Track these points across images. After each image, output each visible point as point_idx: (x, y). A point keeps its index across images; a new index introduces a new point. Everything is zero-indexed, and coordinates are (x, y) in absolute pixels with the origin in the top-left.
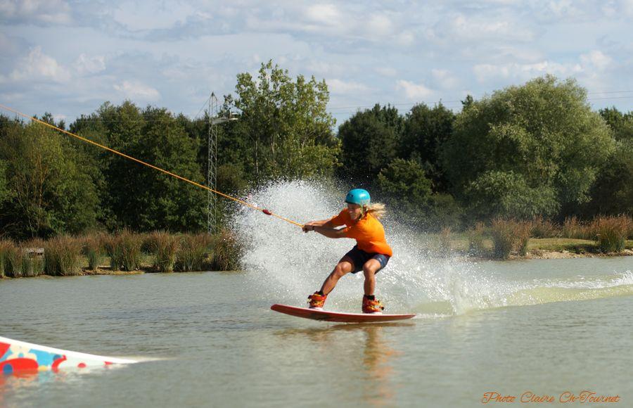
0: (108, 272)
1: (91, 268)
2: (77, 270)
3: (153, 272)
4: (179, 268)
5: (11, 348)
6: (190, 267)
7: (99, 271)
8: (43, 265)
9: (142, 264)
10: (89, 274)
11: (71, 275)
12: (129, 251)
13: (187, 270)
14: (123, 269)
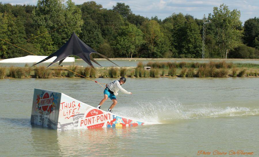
0: (167, 76)
1: (162, 75)
2: (159, 76)
3: (180, 77)
4: (187, 76)
5: (132, 121)
6: (190, 76)
7: (165, 76)
8: (149, 74)
9: (177, 74)
10: (162, 77)
11: (157, 77)
12: (173, 71)
13: (189, 77)
14: (171, 76)
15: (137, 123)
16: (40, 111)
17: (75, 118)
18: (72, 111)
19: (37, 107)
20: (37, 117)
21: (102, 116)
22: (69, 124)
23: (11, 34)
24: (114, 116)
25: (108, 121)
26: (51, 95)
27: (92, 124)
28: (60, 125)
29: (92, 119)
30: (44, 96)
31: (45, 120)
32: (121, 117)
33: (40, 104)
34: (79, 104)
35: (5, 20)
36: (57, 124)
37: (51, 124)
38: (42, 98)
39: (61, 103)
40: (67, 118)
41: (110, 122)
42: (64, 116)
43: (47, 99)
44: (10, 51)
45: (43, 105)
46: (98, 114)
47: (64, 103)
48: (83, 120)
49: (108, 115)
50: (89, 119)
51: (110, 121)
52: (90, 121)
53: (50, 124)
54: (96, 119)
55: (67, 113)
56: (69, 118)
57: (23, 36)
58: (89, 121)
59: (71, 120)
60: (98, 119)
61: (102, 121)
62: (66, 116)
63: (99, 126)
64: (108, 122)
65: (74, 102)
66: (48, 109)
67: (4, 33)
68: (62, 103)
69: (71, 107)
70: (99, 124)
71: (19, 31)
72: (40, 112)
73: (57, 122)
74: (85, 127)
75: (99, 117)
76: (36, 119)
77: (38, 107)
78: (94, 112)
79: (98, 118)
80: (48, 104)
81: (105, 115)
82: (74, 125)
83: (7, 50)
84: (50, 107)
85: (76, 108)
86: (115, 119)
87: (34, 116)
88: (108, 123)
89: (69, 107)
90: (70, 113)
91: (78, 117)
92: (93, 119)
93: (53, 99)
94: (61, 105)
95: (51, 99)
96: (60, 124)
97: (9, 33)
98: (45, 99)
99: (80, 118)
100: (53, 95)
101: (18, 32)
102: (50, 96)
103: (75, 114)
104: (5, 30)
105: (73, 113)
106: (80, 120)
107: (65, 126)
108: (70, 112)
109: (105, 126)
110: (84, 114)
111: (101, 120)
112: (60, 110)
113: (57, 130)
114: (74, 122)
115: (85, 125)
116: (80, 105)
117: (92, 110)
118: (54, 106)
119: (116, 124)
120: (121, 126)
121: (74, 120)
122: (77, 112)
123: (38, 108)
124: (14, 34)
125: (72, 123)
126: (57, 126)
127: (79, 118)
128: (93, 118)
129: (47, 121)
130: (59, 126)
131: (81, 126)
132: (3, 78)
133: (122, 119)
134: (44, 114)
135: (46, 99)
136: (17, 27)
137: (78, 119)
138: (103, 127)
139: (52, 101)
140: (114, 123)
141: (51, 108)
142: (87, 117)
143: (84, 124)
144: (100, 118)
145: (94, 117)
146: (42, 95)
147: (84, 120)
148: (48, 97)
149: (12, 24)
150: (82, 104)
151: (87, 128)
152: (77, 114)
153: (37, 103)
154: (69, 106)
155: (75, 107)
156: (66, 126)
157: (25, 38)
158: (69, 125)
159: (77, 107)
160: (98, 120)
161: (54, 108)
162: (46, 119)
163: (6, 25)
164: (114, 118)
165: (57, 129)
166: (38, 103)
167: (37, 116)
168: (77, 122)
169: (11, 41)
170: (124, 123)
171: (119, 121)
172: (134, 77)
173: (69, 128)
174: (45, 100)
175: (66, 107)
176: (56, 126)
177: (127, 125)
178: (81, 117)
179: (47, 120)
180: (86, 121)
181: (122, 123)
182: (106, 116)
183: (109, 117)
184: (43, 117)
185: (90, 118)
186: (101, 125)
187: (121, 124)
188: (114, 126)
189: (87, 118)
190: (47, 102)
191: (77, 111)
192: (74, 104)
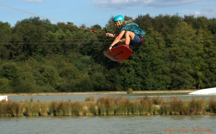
23: (208, 57)
35: (200, 38)
44: (207, 80)
67: (198, 55)
83: (203, 77)
97: (205, 55)
104: (199, 52)
124: (212, 56)
132: (200, 114)
149: (209, 43)
163: (202, 45)
169: (208, 66)
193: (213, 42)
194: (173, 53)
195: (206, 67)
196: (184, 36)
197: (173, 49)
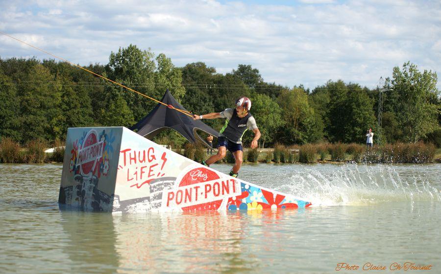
0: (330, 162)
1: (321, 160)
2: (315, 161)
5: (285, 198)
7: (325, 161)
8: (298, 157)
9: (346, 159)
10: (321, 163)
11: (311, 163)
12: (340, 152)
14: (337, 161)
15: (296, 203)
16: (76, 175)
17: (154, 187)
18: (146, 170)
19: (72, 168)
20: (72, 190)
21: (218, 183)
22: (141, 200)
23: (68, 108)
24: (243, 185)
25: (229, 196)
26: (101, 137)
27: (194, 203)
28: (120, 202)
29: (194, 191)
30: (87, 140)
31: (87, 194)
32: (259, 189)
33: (77, 159)
34: (164, 154)
35: (59, 85)
36: (113, 200)
37: (99, 202)
38: (81, 146)
39: (121, 150)
40: (136, 186)
41: (234, 199)
42: (128, 180)
43: (93, 146)
45: (84, 162)
46: (207, 180)
47: (130, 150)
48: (172, 193)
49: (231, 183)
50: (186, 190)
51: (234, 197)
52: (188, 195)
53: (97, 201)
54: (204, 191)
55: (136, 173)
56: (139, 185)
57: (88, 113)
58: (187, 193)
59: (145, 191)
60: (206, 192)
61: (218, 195)
62: (134, 182)
63: (210, 206)
64: (230, 199)
65: (151, 150)
66: (93, 169)
67: (56, 106)
68: (124, 151)
69: (144, 159)
70: (209, 204)
71: (82, 104)
72: (77, 178)
73: (113, 195)
74: (176, 209)
75: (210, 185)
76: (68, 195)
77: (74, 166)
78: (200, 175)
79: (208, 188)
80: (93, 156)
81: (223, 183)
82: (152, 202)
83: (61, 133)
84: (98, 162)
85: (157, 164)
86: (245, 193)
87: (65, 188)
88: (231, 202)
89: (141, 162)
90: (143, 174)
91: (162, 184)
92: (197, 190)
93: (105, 143)
94: (121, 155)
95: (101, 144)
96: (119, 199)
97: (64, 106)
98: (87, 148)
99: (165, 186)
100: (105, 136)
101: (79, 105)
102: (98, 138)
103: (155, 177)
104: (58, 103)
105: (149, 176)
106: (165, 192)
107: (131, 204)
108: (142, 172)
109: (223, 209)
110: (174, 179)
111: (214, 193)
112: (119, 167)
113: (113, 213)
114: (151, 195)
115: (178, 203)
116: (166, 157)
117: (195, 170)
118: (106, 159)
119: (249, 205)
120: (260, 207)
121: (152, 191)
122: (159, 174)
123: (74, 170)
124: (73, 108)
125: (148, 198)
126: (112, 204)
127: (163, 186)
128: (194, 188)
129: (91, 195)
130: (116, 204)
131: (168, 205)
132: (41, 163)
133: (261, 194)
134: (86, 180)
135: (90, 147)
136: (78, 97)
137: (162, 189)
138: (219, 210)
139: (102, 148)
140: (244, 200)
141: (100, 166)
142: (181, 184)
143: (173, 201)
144: (212, 189)
145: (199, 187)
146: (82, 139)
147: (175, 193)
148: (95, 141)
149: (69, 92)
150: (171, 154)
151: (182, 211)
152: (160, 176)
153: (72, 159)
154: (141, 159)
155: (154, 162)
156: (133, 206)
157: (90, 115)
158: (141, 204)
159: (159, 160)
160: (208, 194)
161: (106, 163)
162: (89, 192)
163: (60, 94)
164: (243, 190)
165: (112, 211)
166: (75, 158)
167: (71, 187)
168: (160, 197)
169: (67, 119)
170: (266, 202)
171: (256, 198)
172: (272, 162)
173: (140, 209)
174: (89, 149)
175: (133, 161)
176: (110, 205)
177: (274, 207)
178: (168, 184)
179: (91, 193)
180: (180, 194)
181: (261, 201)
182: (226, 184)
183: (234, 187)
184: (83, 189)
185: (188, 187)
186: (215, 206)
187: (259, 203)
188: (244, 207)
189: (183, 188)
190: (91, 153)
191: (160, 171)
192: (153, 154)
193: (76, 91)
194: (25, 103)
195: (64, 122)
196: (39, 81)
197: (25, 98)
